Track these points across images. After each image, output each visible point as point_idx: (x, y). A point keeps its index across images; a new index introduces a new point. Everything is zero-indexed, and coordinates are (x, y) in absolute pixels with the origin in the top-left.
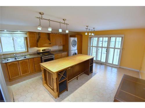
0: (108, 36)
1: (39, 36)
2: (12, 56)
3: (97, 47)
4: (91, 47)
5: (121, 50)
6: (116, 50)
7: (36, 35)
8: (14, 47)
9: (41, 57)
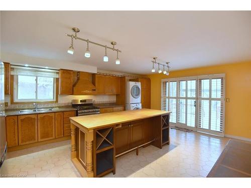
0: (196, 77)
1: (78, 78)
2: (31, 106)
3: (178, 98)
4: (167, 99)
5: (224, 102)
6: (213, 102)
7: (72, 75)
8: (36, 92)
9: (77, 111)
